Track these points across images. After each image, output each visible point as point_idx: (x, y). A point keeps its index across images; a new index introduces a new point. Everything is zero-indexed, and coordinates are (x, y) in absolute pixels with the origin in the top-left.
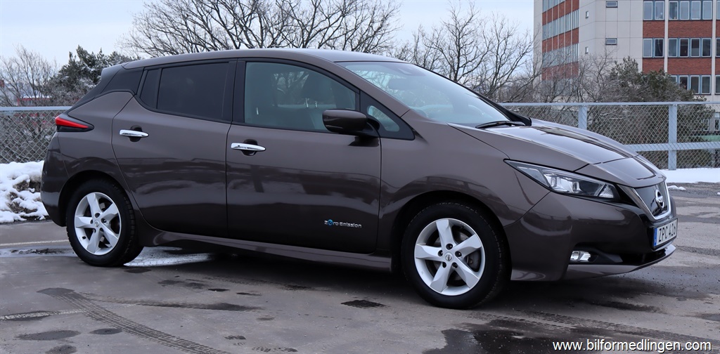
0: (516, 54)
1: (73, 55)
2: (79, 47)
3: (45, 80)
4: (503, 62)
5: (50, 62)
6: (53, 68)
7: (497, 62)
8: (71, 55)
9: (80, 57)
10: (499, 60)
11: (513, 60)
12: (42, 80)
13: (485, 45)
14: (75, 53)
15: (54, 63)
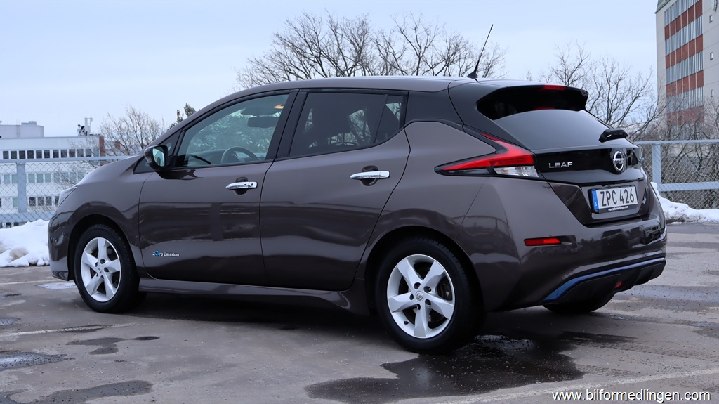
0: (629, 99)
1: (181, 113)
2: (187, 105)
3: (154, 139)
4: (614, 107)
5: (158, 121)
6: (161, 127)
7: (608, 107)
8: (178, 113)
9: (187, 114)
10: (610, 106)
11: (626, 105)
12: (150, 138)
13: (596, 90)
14: (183, 112)
15: (162, 122)
